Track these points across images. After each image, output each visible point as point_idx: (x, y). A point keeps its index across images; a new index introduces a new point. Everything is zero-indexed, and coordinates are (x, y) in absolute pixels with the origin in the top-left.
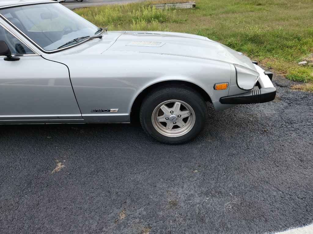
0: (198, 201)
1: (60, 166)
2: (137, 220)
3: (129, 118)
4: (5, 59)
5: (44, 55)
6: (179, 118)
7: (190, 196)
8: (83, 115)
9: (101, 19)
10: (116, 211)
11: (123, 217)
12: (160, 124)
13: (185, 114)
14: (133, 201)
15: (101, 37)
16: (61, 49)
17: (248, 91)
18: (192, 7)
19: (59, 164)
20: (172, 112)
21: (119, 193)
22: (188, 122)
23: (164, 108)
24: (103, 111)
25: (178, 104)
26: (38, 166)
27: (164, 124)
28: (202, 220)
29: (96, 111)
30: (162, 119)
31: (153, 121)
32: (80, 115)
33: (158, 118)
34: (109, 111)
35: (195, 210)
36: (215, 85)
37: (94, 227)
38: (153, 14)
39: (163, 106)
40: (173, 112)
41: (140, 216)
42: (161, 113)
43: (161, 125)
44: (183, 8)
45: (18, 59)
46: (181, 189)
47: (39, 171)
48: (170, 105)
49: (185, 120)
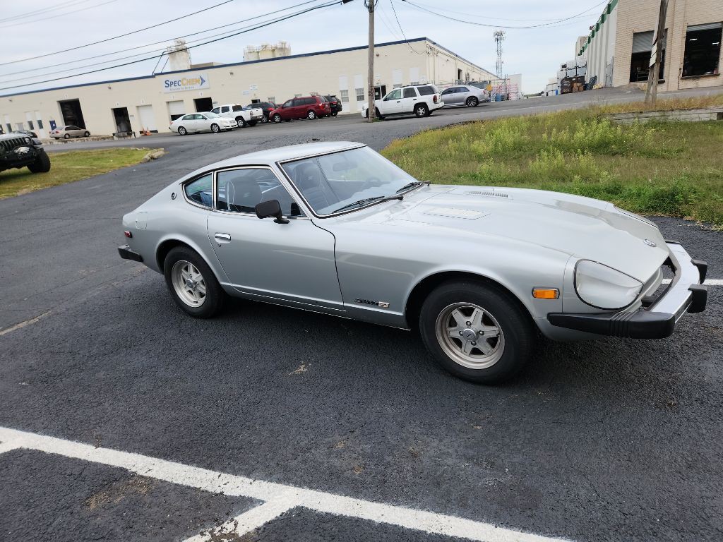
0: (450, 463)
1: (302, 369)
2: (355, 456)
3: (404, 320)
4: (275, 221)
5: (316, 220)
6: (481, 337)
7: (444, 453)
8: (345, 304)
9: (480, 148)
10: (337, 437)
11: (340, 446)
12: (452, 340)
13: (491, 331)
14: (363, 433)
15: (401, 198)
16: (336, 214)
17: (610, 311)
18: (716, 119)
19: (302, 367)
20: (469, 324)
21: (352, 420)
22: (497, 347)
23: (458, 316)
24: (369, 303)
25: (479, 312)
26: (278, 362)
27: (458, 342)
28: (438, 484)
29: (362, 302)
30: (454, 333)
31: (438, 332)
32: (342, 304)
33: (449, 329)
34: (377, 304)
35: (436, 471)
36: (533, 290)
37: (302, 444)
38: (597, 136)
39: (456, 311)
40: (471, 324)
41: (361, 452)
42: (453, 323)
43: (453, 343)
44: (688, 120)
45: (287, 222)
46: (438, 442)
47: (277, 368)
48: (468, 312)
49: (493, 342)
